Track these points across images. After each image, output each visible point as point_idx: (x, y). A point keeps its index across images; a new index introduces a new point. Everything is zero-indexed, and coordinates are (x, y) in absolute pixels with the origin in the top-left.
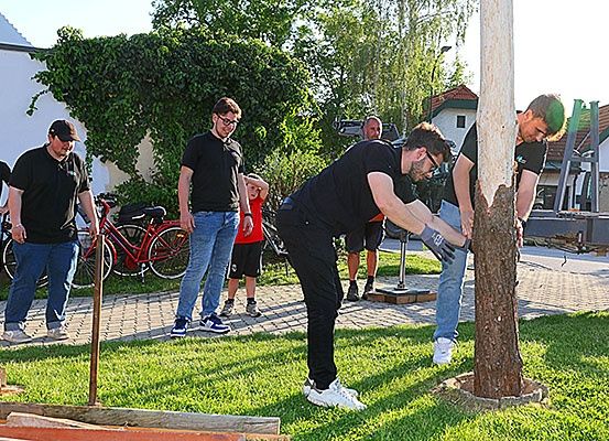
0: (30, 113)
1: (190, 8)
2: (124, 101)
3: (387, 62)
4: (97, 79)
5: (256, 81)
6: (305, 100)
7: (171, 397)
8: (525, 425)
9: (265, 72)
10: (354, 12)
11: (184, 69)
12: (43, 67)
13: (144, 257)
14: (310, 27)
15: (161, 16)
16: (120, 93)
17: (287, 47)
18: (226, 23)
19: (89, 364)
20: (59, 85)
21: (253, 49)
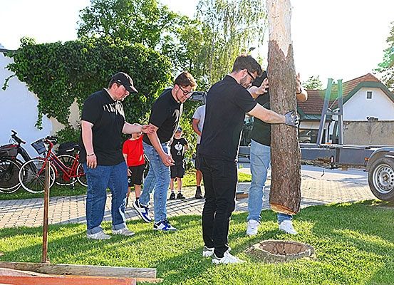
0: (4, 88)
1: (100, 25)
2: (61, 81)
3: (218, 57)
4: (44, 68)
5: (140, 68)
6: (169, 79)
7: (91, 257)
8: (301, 271)
9: (145, 63)
10: (198, 27)
11: (96, 62)
12: (12, 61)
13: (74, 174)
14: (171, 37)
15: (82, 30)
16: (59, 77)
17: (158, 48)
18: (122, 34)
19: (42, 238)
20: (22, 72)
21: (138, 50)
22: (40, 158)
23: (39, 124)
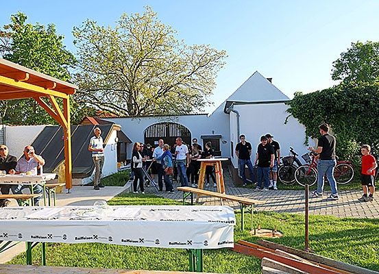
0: (285, 123)
4: (309, 109)
11: (344, 100)
12: (289, 107)
16: (318, 113)
20: (295, 113)
22: (307, 165)
23: (306, 142)
